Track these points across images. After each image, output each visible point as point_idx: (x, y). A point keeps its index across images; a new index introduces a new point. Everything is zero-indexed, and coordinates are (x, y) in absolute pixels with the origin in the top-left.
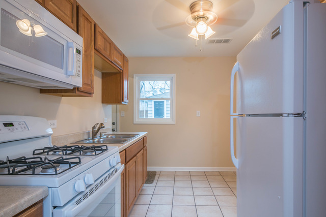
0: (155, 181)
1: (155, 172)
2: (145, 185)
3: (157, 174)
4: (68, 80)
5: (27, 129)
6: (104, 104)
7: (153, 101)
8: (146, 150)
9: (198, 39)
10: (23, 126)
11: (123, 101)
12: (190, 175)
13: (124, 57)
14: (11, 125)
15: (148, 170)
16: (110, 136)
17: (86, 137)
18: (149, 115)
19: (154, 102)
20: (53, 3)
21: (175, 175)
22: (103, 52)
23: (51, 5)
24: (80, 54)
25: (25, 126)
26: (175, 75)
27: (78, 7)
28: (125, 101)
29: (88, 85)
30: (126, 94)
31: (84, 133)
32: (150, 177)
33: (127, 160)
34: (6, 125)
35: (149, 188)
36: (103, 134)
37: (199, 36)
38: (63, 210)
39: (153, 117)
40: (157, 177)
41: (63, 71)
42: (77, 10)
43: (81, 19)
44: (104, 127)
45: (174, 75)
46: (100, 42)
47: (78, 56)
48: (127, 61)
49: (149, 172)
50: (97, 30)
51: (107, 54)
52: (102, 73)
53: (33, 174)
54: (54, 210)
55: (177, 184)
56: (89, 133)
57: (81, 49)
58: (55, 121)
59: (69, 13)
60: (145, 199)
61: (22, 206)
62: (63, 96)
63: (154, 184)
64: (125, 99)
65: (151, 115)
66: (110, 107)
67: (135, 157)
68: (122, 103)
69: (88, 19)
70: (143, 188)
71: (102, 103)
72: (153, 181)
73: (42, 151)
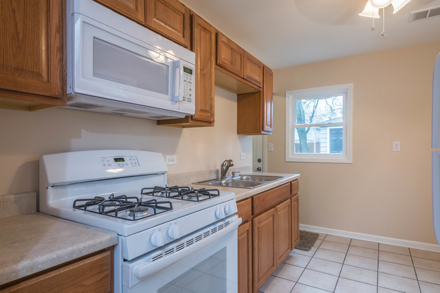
0: (313, 249)
1: (317, 235)
2: (295, 250)
3: (319, 238)
4: (175, 107)
5: (138, 165)
6: (241, 136)
7: (328, 128)
8: (297, 200)
9: (379, 17)
10: (133, 162)
11: (263, 130)
12: (378, 249)
13: (265, 70)
14: (122, 160)
15: (300, 229)
16: (245, 177)
17: (214, 177)
18: (322, 149)
19: (330, 129)
20: (157, 19)
21: (350, 244)
22: (229, 67)
23: (155, 22)
24: (191, 74)
25: (136, 161)
26: (352, 85)
27: (192, 17)
28: (265, 129)
29: (206, 111)
30: (269, 120)
31: (211, 172)
32: (306, 241)
33: (256, 212)
34: (116, 160)
35: (301, 257)
36: (237, 174)
37: (381, 10)
38: (131, 265)
39: (328, 152)
40: (318, 243)
41: (168, 97)
42: (190, 21)
43: (196, 31)
44: (233, 165)
45: (350, 86)
46: (225, 55)
47: (189, 77)
48: (271, 75)
49: (301, 232)
50: (221, 39)
51: (237, 68)
52: (238, 95)
53: (116, 216)
54: (124, 263)
55: (349, 261)
56: (217, 171)
57: (193, 67)
58: (175, 157)
59: (179, 26)
60: (292, 271)
61: (81, 252)
62: (184, 127)
63: (310, 253)
64: (267, 128)
65: (326, 149)
66: (250, 139)
67: (273, 209)
68: (262, 132)
69: (206, 28)
70: (291, 254)
71: (238, 133)
72: (310, 248)
73: (152, 190)
